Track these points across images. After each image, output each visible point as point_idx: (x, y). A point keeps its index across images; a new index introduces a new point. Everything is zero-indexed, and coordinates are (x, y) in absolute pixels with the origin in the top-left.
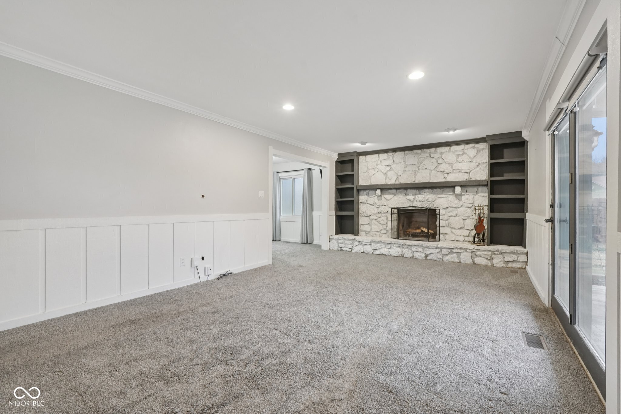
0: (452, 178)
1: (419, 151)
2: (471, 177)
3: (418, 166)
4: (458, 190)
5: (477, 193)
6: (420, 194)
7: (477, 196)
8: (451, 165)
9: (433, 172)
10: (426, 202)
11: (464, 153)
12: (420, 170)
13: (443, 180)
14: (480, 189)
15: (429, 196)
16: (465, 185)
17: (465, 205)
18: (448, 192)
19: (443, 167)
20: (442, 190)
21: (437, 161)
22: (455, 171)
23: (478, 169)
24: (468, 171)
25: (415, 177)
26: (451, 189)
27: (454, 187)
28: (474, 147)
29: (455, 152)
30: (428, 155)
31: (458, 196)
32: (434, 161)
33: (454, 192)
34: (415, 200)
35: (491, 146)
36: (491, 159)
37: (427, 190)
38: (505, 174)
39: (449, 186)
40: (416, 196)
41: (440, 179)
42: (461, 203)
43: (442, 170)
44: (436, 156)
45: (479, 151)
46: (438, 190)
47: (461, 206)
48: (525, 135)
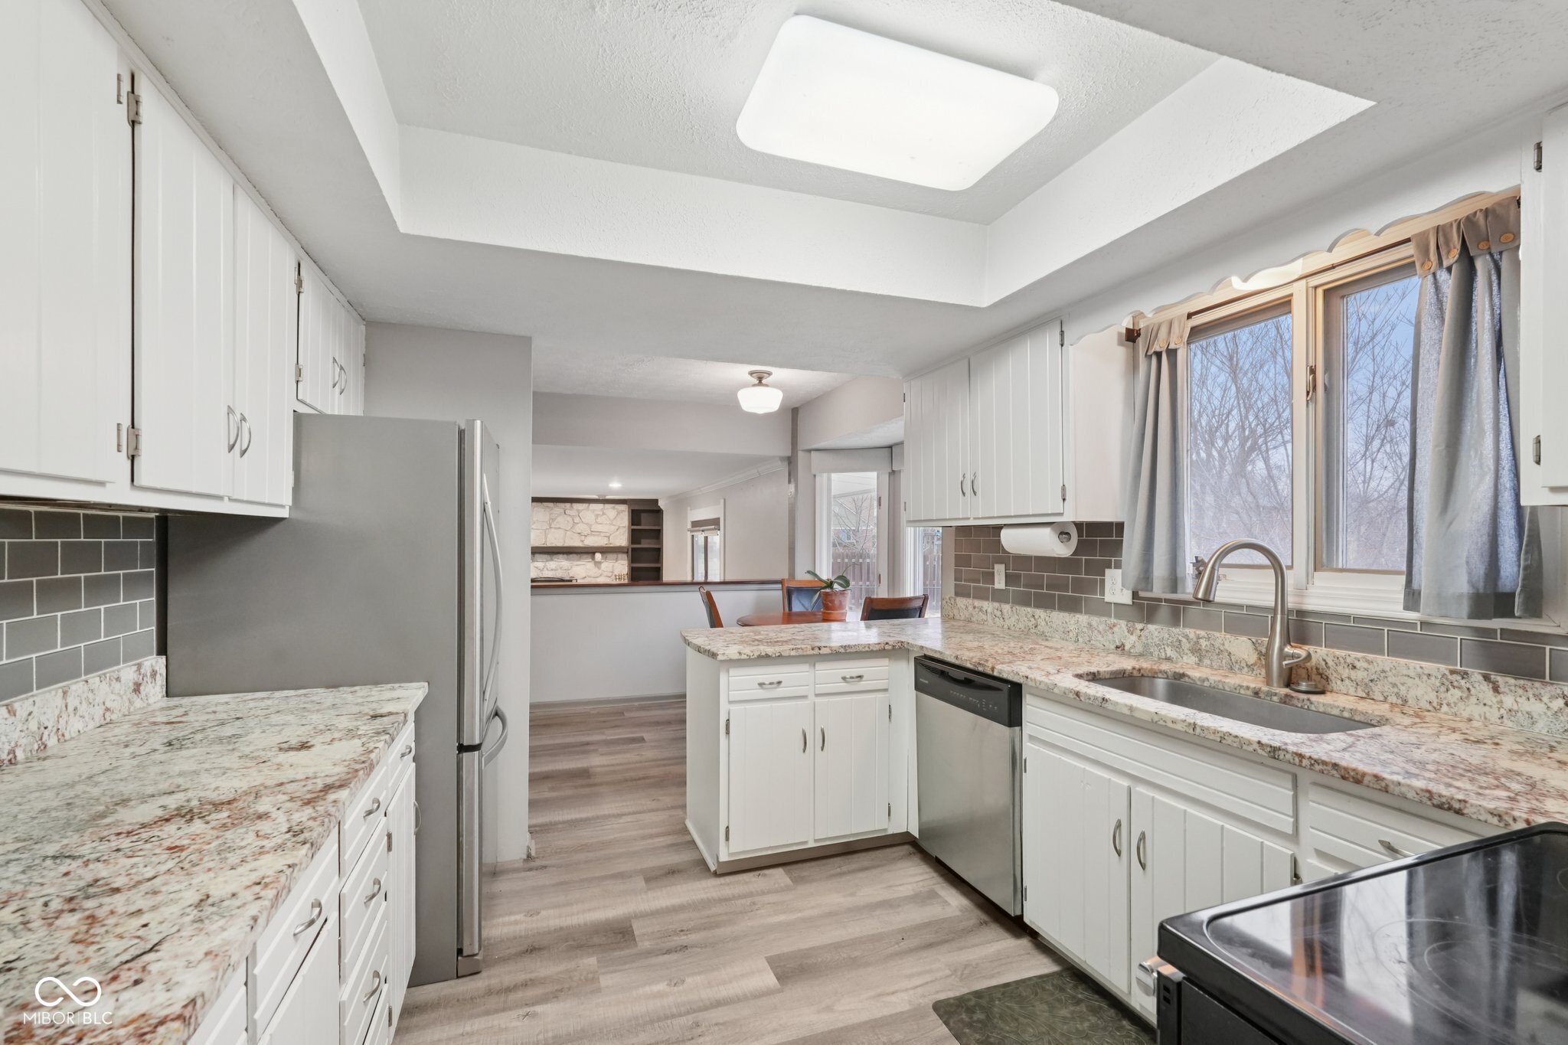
0: (591, 542)
1: (551, 505)
2: (611, 541)
3: (550, 525)
4: (598, 556)
5: (617, 560)
6: (552, 560)
7: (616, 564)
8: (590, 526)
9: (568, 532)
10: (559, 571)
11: (604, 514)
12: (553, 530)
13: (581, 545)
14: (620, 556)
15: (563, 563)
16: (606, 551)
17: (605, 574)
18: (586, 558)
19: (580, 528)
20: (579, 555)
21: (573, 520)
22: (593, 533)
23: (618, 533)
24: (608, 535)
25: (546, 538)
26: (590, 556)
27: (594, 553)
28: (614, 508)
29: (593, 511)
30: (562, 511)
31: (598, 564)
32: (569, 519)
33: (593, 558)
34: (545, 569)
35: (633, 511)
36: (632, 525)
37: (561, 556)
38: (643, 541)
39: (589, 552)
40: (547, 563)
41: (576, 542)
42: (600, 571)
43: (579, 531)
44: (573, 513)
45: (618, 513)
46: (575, 555)
47: (601, 575)
48: (661, 504)
